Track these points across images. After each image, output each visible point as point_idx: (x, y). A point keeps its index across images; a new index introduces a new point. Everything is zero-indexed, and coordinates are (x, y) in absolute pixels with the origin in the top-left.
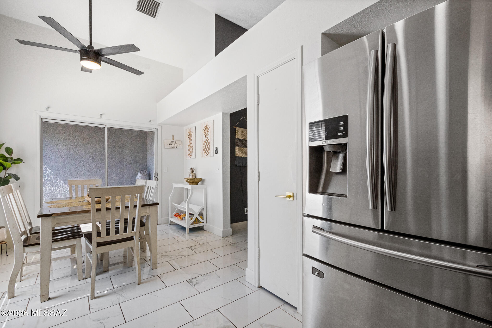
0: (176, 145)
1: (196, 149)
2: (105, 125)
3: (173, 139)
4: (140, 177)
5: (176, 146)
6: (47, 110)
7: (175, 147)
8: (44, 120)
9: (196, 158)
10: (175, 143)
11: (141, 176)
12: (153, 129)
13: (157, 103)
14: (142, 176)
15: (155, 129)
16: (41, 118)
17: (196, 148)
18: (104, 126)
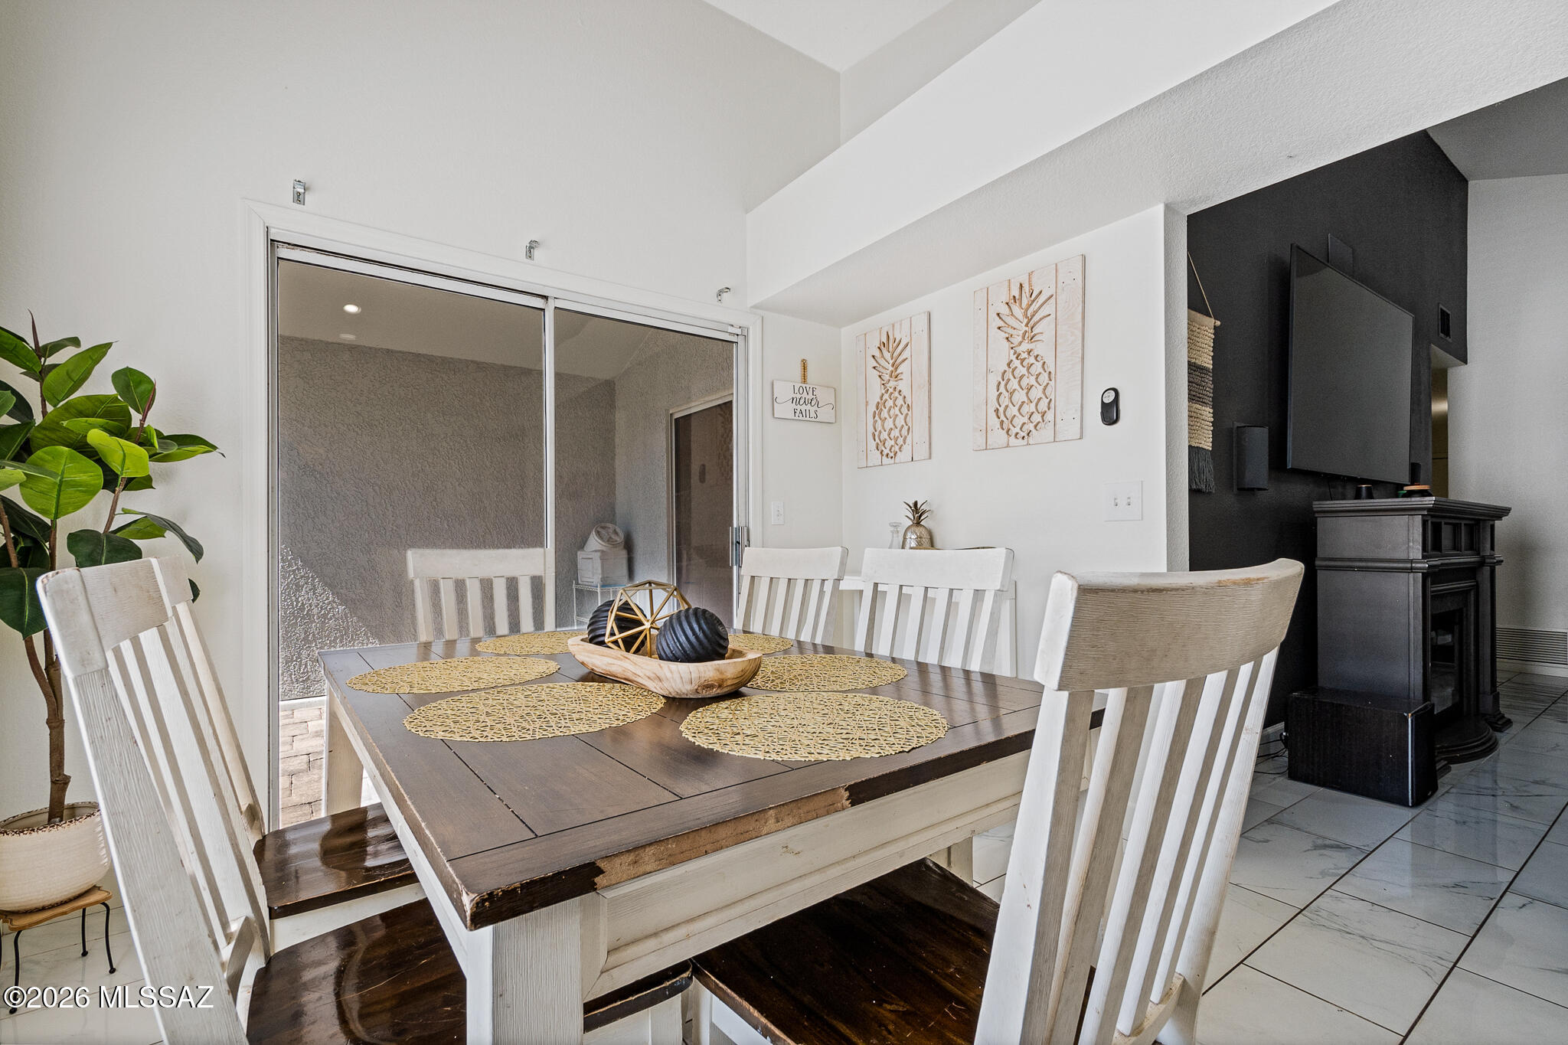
0: (815, 408)
1: (930, 417)
2: (545, 298)
3: (804, 379)
4: (599, 551)
5: (816, 411)
6: (299, 198)
7: (813, 414)
8: (284, 252)
9: (930, 458)
10: (810, 396)
11: (599, 547)
12: (730, 329)
13: (747, 212)
14: (604, 549)
15: (738, 331)
16: (271, 240)
17: (930, 412)
18: (538, 303)
